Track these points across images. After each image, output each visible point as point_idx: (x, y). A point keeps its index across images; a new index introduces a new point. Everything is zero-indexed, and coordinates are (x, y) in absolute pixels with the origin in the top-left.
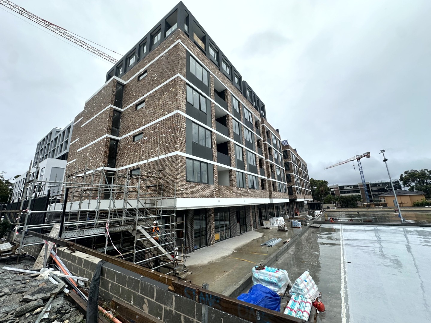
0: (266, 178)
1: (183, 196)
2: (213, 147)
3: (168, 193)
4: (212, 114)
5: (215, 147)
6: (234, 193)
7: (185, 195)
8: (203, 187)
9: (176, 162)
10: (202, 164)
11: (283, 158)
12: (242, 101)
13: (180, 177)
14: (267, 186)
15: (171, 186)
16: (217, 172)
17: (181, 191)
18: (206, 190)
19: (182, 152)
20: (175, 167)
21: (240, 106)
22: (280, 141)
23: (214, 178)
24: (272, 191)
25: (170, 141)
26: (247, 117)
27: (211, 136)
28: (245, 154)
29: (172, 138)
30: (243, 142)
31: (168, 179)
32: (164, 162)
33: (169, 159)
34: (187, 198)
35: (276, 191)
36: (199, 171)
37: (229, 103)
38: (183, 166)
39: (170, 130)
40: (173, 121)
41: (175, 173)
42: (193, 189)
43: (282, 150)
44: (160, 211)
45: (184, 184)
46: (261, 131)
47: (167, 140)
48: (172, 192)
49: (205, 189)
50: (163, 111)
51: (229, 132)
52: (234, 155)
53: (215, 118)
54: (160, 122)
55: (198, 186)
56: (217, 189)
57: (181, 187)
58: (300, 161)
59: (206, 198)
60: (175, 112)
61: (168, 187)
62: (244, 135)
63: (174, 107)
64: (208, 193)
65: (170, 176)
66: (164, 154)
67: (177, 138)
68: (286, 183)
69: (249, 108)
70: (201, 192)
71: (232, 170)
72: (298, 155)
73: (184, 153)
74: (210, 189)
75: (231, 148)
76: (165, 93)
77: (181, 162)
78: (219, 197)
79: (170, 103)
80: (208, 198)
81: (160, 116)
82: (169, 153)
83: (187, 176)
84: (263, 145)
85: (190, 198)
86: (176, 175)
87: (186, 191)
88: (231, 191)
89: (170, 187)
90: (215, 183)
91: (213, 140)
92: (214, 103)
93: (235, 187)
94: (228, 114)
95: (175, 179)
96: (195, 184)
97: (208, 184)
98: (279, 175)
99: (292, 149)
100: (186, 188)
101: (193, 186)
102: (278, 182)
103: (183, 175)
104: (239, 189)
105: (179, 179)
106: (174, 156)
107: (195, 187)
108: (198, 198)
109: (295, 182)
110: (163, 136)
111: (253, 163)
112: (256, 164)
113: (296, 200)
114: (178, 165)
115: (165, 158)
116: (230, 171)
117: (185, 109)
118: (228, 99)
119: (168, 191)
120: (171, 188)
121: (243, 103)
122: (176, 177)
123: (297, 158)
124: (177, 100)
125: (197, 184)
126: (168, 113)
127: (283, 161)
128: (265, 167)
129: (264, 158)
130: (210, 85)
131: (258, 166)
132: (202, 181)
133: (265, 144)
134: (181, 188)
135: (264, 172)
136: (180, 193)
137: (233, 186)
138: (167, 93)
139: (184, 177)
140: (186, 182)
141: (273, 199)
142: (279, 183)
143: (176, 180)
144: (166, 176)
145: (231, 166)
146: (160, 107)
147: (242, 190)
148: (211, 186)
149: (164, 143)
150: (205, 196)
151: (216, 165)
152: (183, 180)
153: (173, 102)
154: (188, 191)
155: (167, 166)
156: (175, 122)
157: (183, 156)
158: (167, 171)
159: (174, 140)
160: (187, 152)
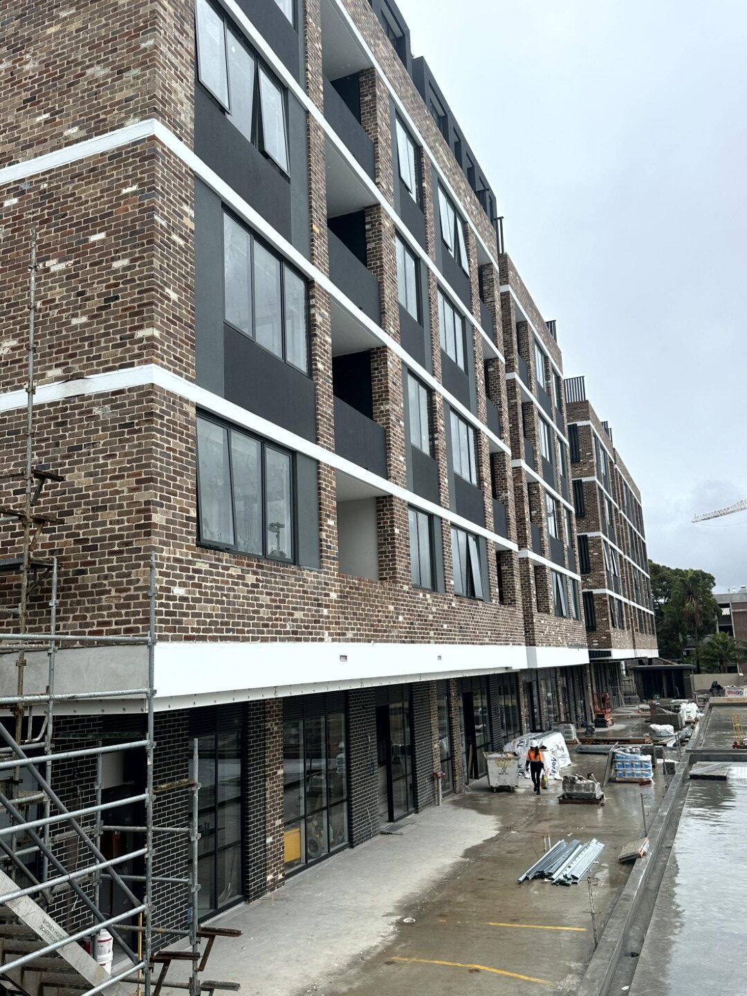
0: (513, 546)
1: (181, 630)
2: (320, 366)
3: (87, 610)
4: (313, 186)
5: (324, 366)
6: (401, 618)
7: (190, 623)
8: (276, 583)
9: (147, 429)
10: (270, 453)
11: (569, 460)
12: (431, 148)
13: (168, 521)
14: (518, 587)
15: (110, 569)
16: (335, 504)
17: (174, 598)
18: (287, 596)
19: (175, 372)
20: (139, 459)
21: (426, 175)
22: (558, 378)
23: (324, 535)
24: (535, 610)
25: (97, 302)
26: (449, 239)
27: (308, 307)
28: (440, 422)
29: (116, 285)
30: (436, 365)
31: (87, 526)
32: (57, 425)
33: (96, 411)
34: (203, 639)
35: (547, 611)
36: (257, 492)
37: (384, 144)
38: (181, 453)
39: (102, 236)
40: (125, 185)
41: (141, 496)
42: (229, 589)
43: (566, 420)
44: (39, 721)
45: (189, 562)
46: (498, 318)
47: (82, 293)
48: (118, 606)
49: (282, 590)
50: (46, 122)
51: (381, 301)
52: (402, 423)
53: (325, 212)
54: (25, 186)
55: (255, 573)
56: (334, 596)
57: (175, 576)
58: (621, 477)
59: (290, 639)
60: (134, 131)
61: (90, 578)
62: (437, 325)
63: (127, 100)
64: (298, 615)
65: (104, 508)
66: (57, 379)
67: (149, 288)
68: (578, 577)
69: (459, 194)
70: (268, 606)
71: (391, 496)
72: (614, 449)
73: (187, 378)
74: (305, 592)
75: (390, 385)
76: (63, 14)
77: (173, 430)
78: (339, 636)
79: (99, 71)
80: (298, 644)
81: (31, 146)
82: (97, 372)
83: (204, 515)
84: (503, 388)
85: (214, 639)
86: (148, 503)
87: (198, 600)
88: (391, 608)
89: (106, 577)
90: (327, 563)
91: (318, 332)
92: (319, 127)
93: (406, 588)
94: (378, 205)
95: (138, 527)
96: (237, 563)
97: (294, 564)
98: (554, 536)
99: (596, 420)
100: (199, 586)
101: (231, 576)
102: (552, 570)
103: (182, 510)
104: (421, 595)
105: (162, 527)
106: (130, 390)
107: (239, 577)
108: (254, 639)
109: (605, 572)
110: (48, 270)
111: (467, 472)
112: (480, 480)
113: (609, 654)
114: (157, 445)
115: (68, 400)
116: (384, 502)
117: (191, 126)
118: (379, 122)
119: (93, 602)
120: (111, 584)
121: (437, 159)
122: (149, 518)
123: (611, 462)
124: (148, 61)
125: (248, 565)
126: (83, 133)
127: (570, 475)
128: (510, 495)
129: (508, 451)
130: (306, 23)
131: (487, 484)
132: (269, 548)
133: (512, 385)
134: (174, 584)
135: (508, 519)
136: (168, 613)
137: (396, 582)
138: (73, 11)
139: (188, 518)
140: (198, 551)
141: (537, 648)
142: (554, 574)
143: (148, 534)
144: (70, 513)
145: (387, 477)
146: (28, 95)
147: (430, 601)
148: (310, 576)
149: (55, 313)
150: (287, 633)
151: (332, 468)
152: (182, 539)
153: (120, 72)
154: (208, 601)
155: (80, 448)
156: (135, 188)
157: (181, 398)
158: (78, 478)
159: (129, 297)
160: (200, 381)
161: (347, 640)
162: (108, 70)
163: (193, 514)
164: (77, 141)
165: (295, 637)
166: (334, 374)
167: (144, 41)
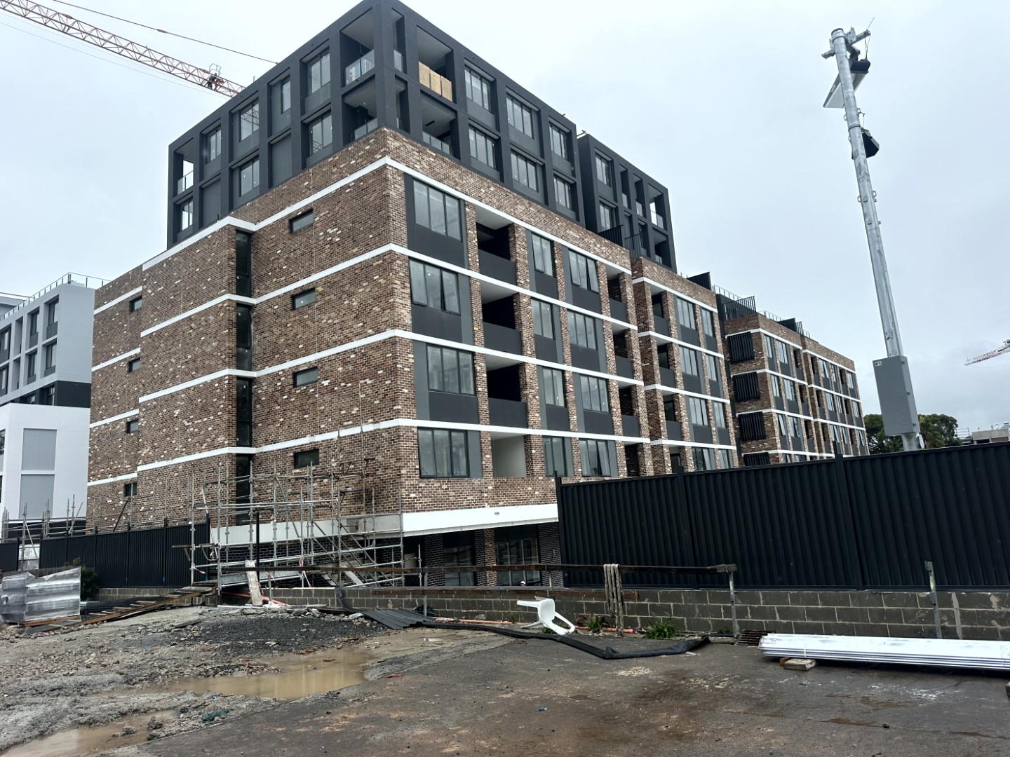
0: (645, 440)
1: (415, 508)
2: (480, 389)
3: (385, 503)
4: (474, 310)
5: (482, 388)
6: (537, 493)
7: (418, 506)
8: (457, 486)
9: (398, 441)
10: (453, 435)
11: (723, 368)
12: (561, 237)
13: (408, 472)
14: (649, 463)
15: (391, 489)
16: (490, 447)
17: (411, 498)
18: (464, 491)
19: (408, 418)
20: (396, 452)
21: (556, 256)
22: (712, 313)
23: (484, 463)
25: (382, 396)
26: (580, 280)
27: (474, 364)
28: (570, 388)
29: (387, 390)
30: (566, 356)
31: (383, 474)
32: (373, 439)
33: (383, 435)
34: (424, 511)
36: (448, 451)
37: (522, 260)
38: (411, 446)
39: (381, 372)
40: (388, 353)
41: (398, 464)
42: (435, 492)
44: (371, 541)
45: (417, 485)
46: (631, 304)
47: (377, 392)
48: (394, 502)
49: (461, 489)
50: (362, 327)
51: (521, 342)
52: (537, 397)
53: (481, 318)
54: (357, 350)
55: (446, 484)
56: (490, 488)
57: (411, 490)
58: (812, 356)
59: (465, 508)
60: (389, 333)
61: (385, 492)
62: (567, 332)
63: (387, 321)
65: (387, 469)
66: (372, 423)
67: (397, 392)
68: (733, 448)
69: (588, 249)
70: (454, 496)
71: (530, 435)
72: (804, 339)
73: (413, 419)
74: (474, 488)
75: (528, 380)
76: (364, 284)
77: (408, 439)
78: (495, 504)
79: (376, 309)
80: (470, 510)
81: (357, 335)
82: (383, 421)
83: (422, 466)
84: (636, 344)
85: (429, 511)
86: (400, 466)
87: (421, 498)
88: (530, 489)
89: (389, 492)
90: (486, 474)
91: (478, 374)
92: (477, 280)
93: (541, 478)
94: (518, 294)
95: (397, 475)
96: (438, 482)
97: (468, 477)
98: (701, 423)
100: (421, 492)
101: (435, 487)
102: (694, 448)
103: (413, 467)
104: (553, 480)
105: (405, 474)
106: (393, 427)
107: (439, 487)
108: (447, 509)
109: (778, 438)
110: (366, 383)
111: (599, 406)
112: (610, 408)
115: (375, 430)
116: (527, 438)
117: (411, 322)
118: (518, 249)
119: (386, 500)
120: (391, 494)
121: (567, 240)
122: (400, 472)
123: (797, 351)
124: (392, 307)
125: (443, 482)
126: (373, 332)
128: (643, 410)
129: (640, 383)
130: (467, 234)
131: (617, 409)
132: (455, 472)
133: (645, 341)
134: (411, 493)
135: (639, 425)
136: (409, 504)
137: (533, 476)
138: (367, 284)
139: (416, 469)
140: (420, 480)
142: (698, 450)
143: (400, 477)
144: (378, 470)
145: (526, 427)
146: (354, 315)
148: (476, 482)
149: (369, 399)
150: (463, 506)
151: (488, 432)
152: (413, 477)
153: (384, 310)
154: (425, 497)
155: (379, 447)
156: (391, 355)
157: (411, 427)
158: (379, 458)
159: (391, 394)
160: (419, 417)
161: (500, 506)
162: (379, 309)
163: (418, 467)
164: (372, 335)
165: (469, 507)
166: (488, 390)
167: (390, 299)
